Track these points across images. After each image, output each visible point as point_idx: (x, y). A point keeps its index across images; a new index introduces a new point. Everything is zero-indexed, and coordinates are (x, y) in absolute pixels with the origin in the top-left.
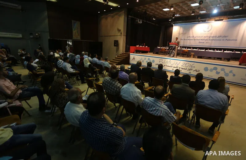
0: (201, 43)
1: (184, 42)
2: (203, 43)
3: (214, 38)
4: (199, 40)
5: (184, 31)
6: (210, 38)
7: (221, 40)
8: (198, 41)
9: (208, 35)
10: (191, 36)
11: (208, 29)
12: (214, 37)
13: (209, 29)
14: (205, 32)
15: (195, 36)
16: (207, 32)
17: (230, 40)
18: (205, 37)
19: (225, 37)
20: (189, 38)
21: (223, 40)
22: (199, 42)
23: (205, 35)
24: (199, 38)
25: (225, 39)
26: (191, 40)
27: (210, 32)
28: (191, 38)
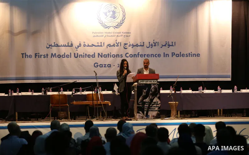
0: (101, 66)
1: (37, 68)
2: (109, 66)
3: (139, 50)
4: (93, 56)
5: (29, 22)
6: (127, 51)
7: (159, 55)
8: (90, 62)
9: (120, 40)
10: (61, 42)
11: (114, 18)
12: (137, 45)
13: (119, 20)
14: (108, 27)
15: (76, 44)
16: (112, 30)
17: (183, 55)
18: (109, 45)
19: (169, 46)
20: (54, 50)
21: (166, 55)
22: (96, 65)
23: (111, 41)
24: (90, 51)
25: (169, 51)
26: (64, 56)
27: (123, 29)
28: (63, 50)
